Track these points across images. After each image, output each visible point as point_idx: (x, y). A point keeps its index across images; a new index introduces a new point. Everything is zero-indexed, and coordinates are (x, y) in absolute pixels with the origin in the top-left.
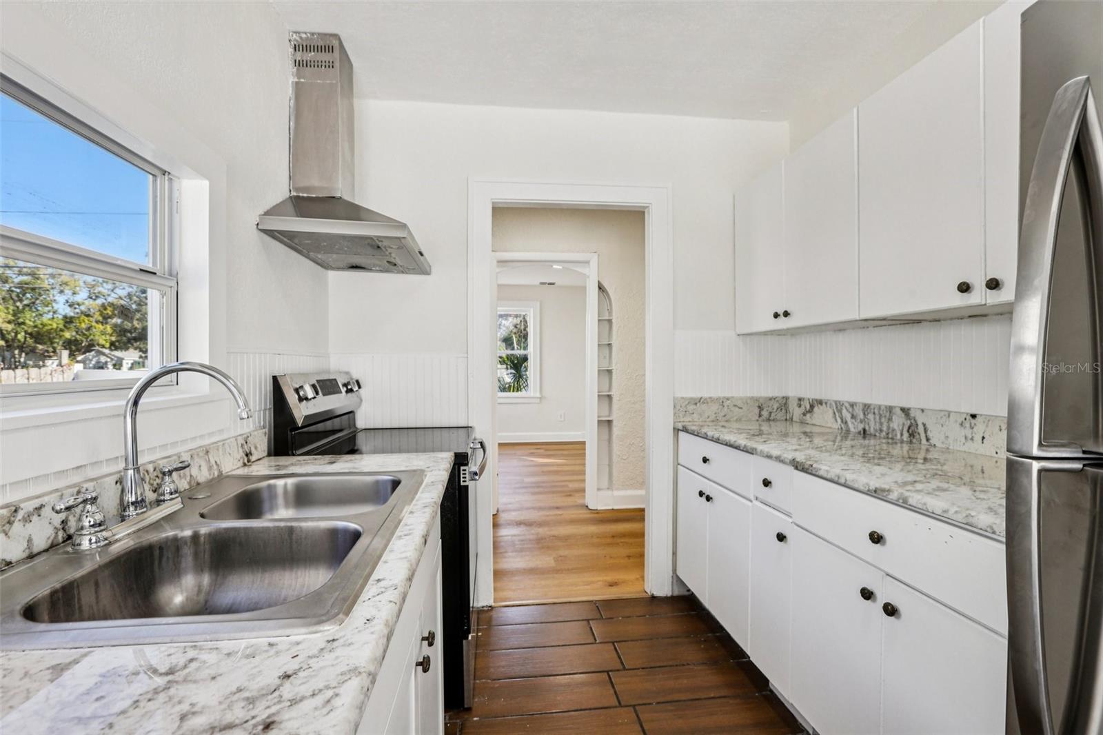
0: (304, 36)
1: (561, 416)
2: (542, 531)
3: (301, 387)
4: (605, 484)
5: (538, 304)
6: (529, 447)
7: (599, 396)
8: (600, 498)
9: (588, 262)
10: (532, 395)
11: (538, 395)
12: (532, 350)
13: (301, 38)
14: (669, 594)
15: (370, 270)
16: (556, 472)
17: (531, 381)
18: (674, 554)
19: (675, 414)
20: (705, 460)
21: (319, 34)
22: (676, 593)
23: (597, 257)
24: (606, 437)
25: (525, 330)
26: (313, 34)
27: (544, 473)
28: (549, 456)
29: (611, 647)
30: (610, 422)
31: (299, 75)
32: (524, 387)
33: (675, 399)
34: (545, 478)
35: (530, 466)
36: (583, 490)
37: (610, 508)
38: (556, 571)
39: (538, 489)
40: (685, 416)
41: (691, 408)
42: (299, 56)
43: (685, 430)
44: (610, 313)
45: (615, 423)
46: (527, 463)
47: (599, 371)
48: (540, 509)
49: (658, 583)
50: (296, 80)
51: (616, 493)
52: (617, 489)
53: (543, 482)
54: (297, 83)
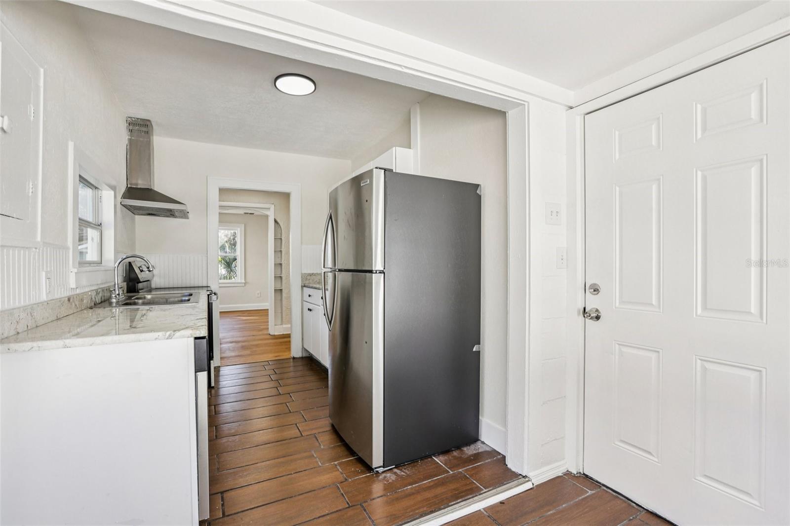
0: (134, 119)
1: (258, 294)
2: (244, 344)
3: (141, 266)
4: (279, 322)
5: (243, 225)
6: (238, 313)
7: (275, 277)
8: (276, 329)
9: (269, 209)
10: (239, 281)
11: (243, 281)
12: (239, 253)
13: (132, 120)
14: (301, 356)
15: (159, 216)
16: (254, 323)
17: (238, 273)
18: (302, 339)
19: (302, 280)
20: (309, 296)
21: (141, 119)
22: (304, 355)
23: (273, 207)
24: (279, 298)
25: (234, 239)
26: (138, 119)
27: (246, 323)
28: (249, 316)
29: (276, 389)
30: (281, 290)
31: (131, 136)
32: (234, 278)
33: (302, 274)
34: (245, 325)
35: (238, 321)
36: (268, 329)
37: (282, 333)
38: (251, 355)
39: (241, 330)
40: (306, 281)
41: (308, 277)
42: (131, 127)
43: (305, 286)
44: (281, 236)
45: (283, 291)
46: (237, 320)
47: (275, 264)
48: (244, 337)
49: (296, 351)
50: (130, 137)
51: (284, 326)
52: (286, 324)
53: (246, 327)
54: (130, 139)
